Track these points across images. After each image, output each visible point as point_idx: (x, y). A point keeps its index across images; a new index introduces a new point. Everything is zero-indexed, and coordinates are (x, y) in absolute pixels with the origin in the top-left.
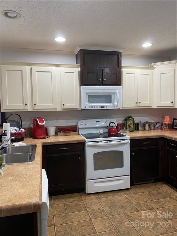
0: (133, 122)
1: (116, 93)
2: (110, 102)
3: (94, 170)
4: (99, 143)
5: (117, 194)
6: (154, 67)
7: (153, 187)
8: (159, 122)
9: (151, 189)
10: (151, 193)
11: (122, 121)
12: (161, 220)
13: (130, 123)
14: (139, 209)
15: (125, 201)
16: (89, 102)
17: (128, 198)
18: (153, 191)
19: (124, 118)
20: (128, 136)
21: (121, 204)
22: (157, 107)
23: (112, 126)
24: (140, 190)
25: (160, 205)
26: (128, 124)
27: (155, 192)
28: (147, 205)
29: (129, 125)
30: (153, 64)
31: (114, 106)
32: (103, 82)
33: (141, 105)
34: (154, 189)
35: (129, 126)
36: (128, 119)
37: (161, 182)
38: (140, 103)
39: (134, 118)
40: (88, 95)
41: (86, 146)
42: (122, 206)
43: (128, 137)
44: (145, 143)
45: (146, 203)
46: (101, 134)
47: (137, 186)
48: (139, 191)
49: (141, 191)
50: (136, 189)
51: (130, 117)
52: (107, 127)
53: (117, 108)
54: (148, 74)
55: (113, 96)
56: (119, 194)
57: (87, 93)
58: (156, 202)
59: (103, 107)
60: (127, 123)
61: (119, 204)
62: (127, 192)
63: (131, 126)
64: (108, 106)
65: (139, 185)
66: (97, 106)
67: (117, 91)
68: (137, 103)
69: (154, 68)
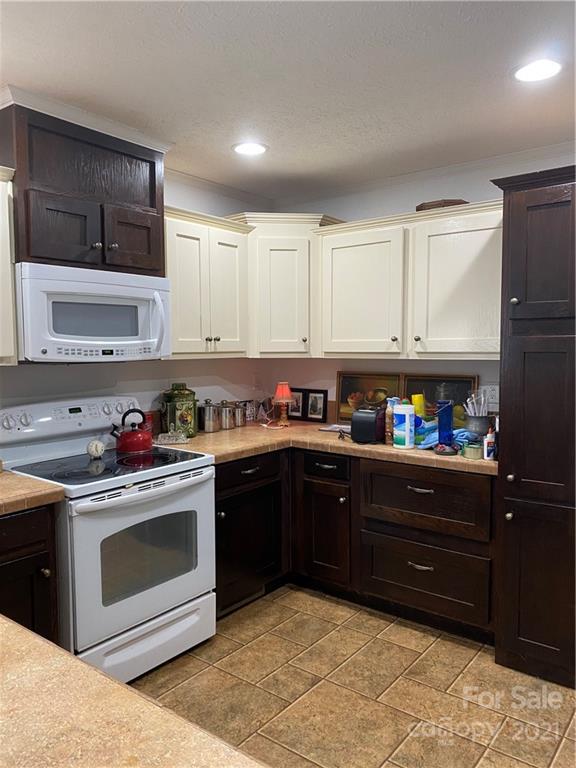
0: (195, 405)
1: (154, 300)
2: (135, 332)
3: (104, 604)
4: (119, 495)
5: (186, 669)
6: (248, 227)
7: (273, 609)
8: (250, 402)
9: (271, 620)
10: (281, 632)
11: (149, 405)
12: (363, 705)
13: (183, 407)
14: (285, 696)
15: (227, 686)
16: (58, 328)
17: (229, 670)
18: (280, 621)
19: (157, 393)
20: (207, 456)
21: (222, 700)
22: (261, 353)
23: (133, 425)
24: (245, 632)
25: (326, 660)
26: (178, 413)
27: (288, 624)
28: (296, 672)
29: (181, 415)
30: (247, 215)
31: (146, 350)
32: (107, 254)
33: (220, 347)
34: (278, 615)
35: (184, 421)
36: (176, 396)
37: (282, 588)
38: (219, 340)
39: (193, 389)
40: (53, 302)
41: (75, 514)
42: (232, 707)
43: (209, 457)
44: (249, 471)
45: (291, 669)
46: (96, 459)
47: (226, 619)
48: (243, 636)
49: (251, 633)
50: (230, 632)
51: (182, 387)
52: (115, 428)
53: (158, 356)
54: (236, 247)
55: (141, 312)
56: (192, 665)
57: (49, 294)
58: (311, 653)
59: (111, 352)
60: (174, 409)
61: (216, 703)
62: (213, 652)
63: (189, 418)
64: (127, 348)
65: (230, 617)
66: (87, 347)
67: (157, 295)
68: (209, 340)
69: (248, 230)
